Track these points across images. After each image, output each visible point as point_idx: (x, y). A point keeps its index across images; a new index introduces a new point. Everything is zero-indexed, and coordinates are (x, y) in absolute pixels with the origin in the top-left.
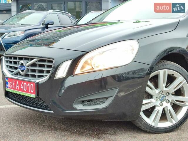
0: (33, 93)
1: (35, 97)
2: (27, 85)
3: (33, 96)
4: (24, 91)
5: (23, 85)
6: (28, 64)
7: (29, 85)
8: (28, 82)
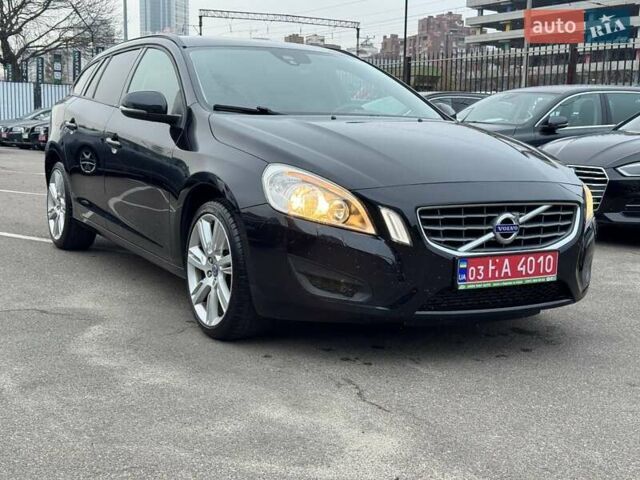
0: (551, 273)
1: (555, 279)
2: (536, 260)
3: (552, 278)
4: (527, 275)
5: (525, 263)
6: (521, 220)
7: (541, 258)
8: (537, 254)
